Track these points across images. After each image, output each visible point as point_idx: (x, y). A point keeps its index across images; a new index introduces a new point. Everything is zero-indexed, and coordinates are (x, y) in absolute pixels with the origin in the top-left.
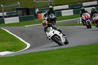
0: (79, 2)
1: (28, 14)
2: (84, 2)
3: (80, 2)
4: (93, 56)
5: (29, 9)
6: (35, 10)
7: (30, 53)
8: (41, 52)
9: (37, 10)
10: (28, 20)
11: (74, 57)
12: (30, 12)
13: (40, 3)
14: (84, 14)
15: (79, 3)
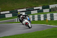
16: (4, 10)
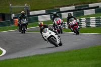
0: (56, 7)
1: (4, 19)
3: (58, 7)
4: (71, 63)
5: (4, 14)
6: (11, 15)
7: (6, 60)
8: (18, 58)
9: (13, 16)
10: (3, 26)
11: (52, 63)
12: (6, 18)
13: (16, 8)
14: (55, 19)
16: (36, 9)
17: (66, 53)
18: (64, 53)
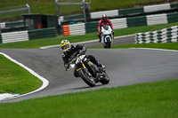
0: (137, 4)
1: (45, 25)
2: (147, 4)
3: (140, 4)
5: (45, 16)
6: (57, 18)
9: (61, 19)
11: (129, 104)
12: (49, 24)
13: (67, 6)
15: (138, 7)
17: (155, 85)
18: (151, 85)
